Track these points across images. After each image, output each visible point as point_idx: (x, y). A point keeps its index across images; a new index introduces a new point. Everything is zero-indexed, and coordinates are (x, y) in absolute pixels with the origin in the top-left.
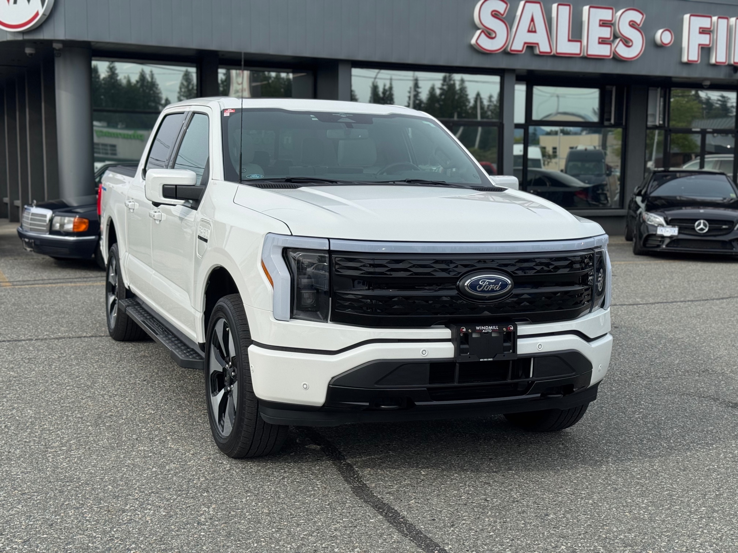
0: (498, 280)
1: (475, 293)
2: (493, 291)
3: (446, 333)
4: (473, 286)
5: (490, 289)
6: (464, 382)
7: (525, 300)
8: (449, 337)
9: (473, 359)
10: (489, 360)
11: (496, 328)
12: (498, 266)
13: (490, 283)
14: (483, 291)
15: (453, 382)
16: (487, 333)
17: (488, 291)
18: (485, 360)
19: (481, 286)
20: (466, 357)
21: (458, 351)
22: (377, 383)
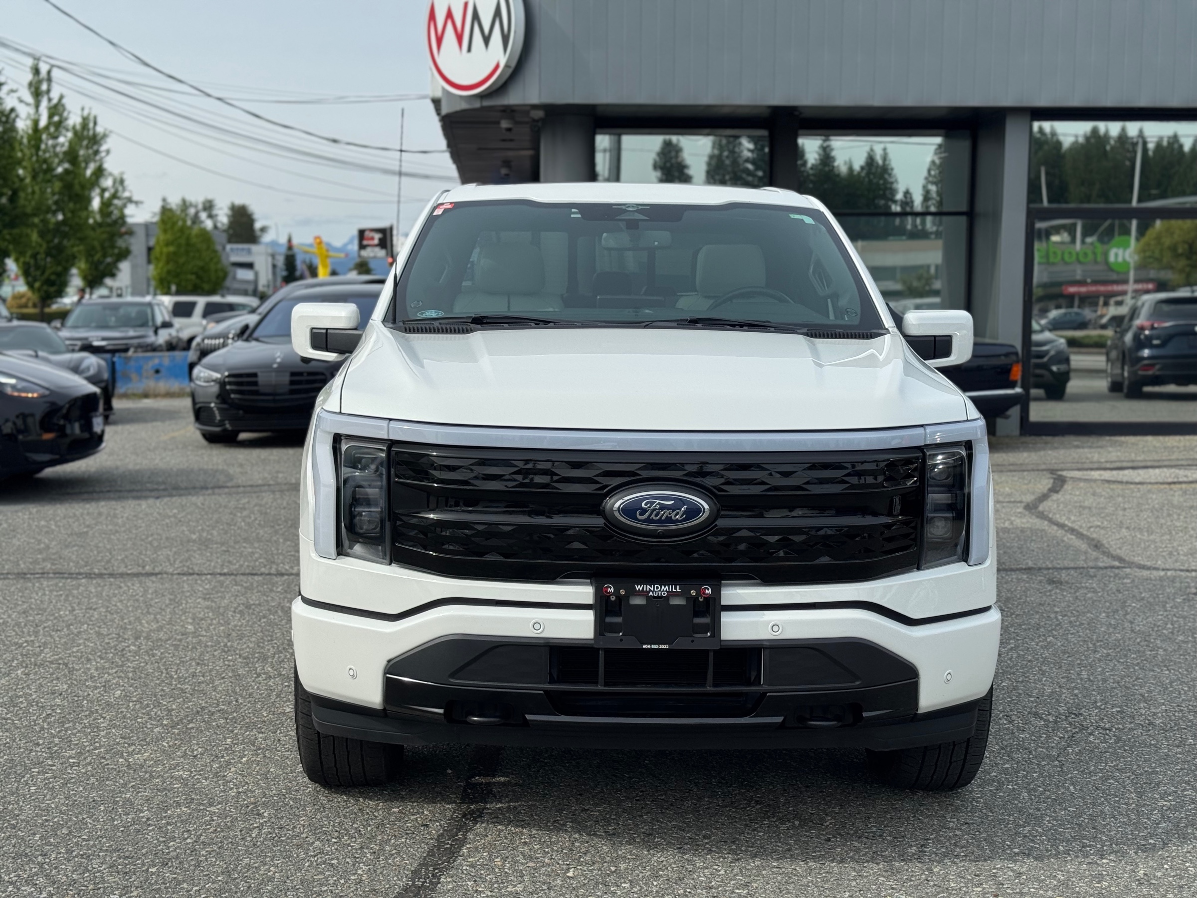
0: (681, 501)
1: (634, 524)
2: (669, 520)
3: (584, 592)
4: (630, 511)
5: (663, 518)
6: (615, 684)
7: (742, 539)
8: (590, 601)
9: (630, 643)
10: (662, 647)
11: (676, 588)
12: (685, 475)
13: (663, 507)
14: (649, 521)
15: (596, 683)
16: (658, 597)
17: (660, 522)
18: (653, 646)
19: (644, 511)
20: (618, 640)
21: (601, 626)
22: (452, 675)
